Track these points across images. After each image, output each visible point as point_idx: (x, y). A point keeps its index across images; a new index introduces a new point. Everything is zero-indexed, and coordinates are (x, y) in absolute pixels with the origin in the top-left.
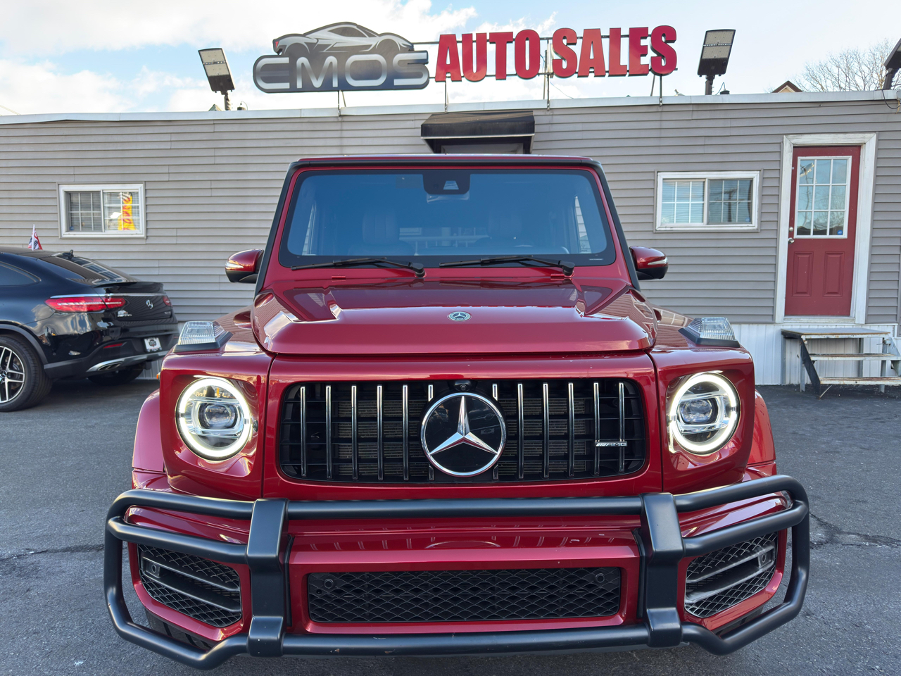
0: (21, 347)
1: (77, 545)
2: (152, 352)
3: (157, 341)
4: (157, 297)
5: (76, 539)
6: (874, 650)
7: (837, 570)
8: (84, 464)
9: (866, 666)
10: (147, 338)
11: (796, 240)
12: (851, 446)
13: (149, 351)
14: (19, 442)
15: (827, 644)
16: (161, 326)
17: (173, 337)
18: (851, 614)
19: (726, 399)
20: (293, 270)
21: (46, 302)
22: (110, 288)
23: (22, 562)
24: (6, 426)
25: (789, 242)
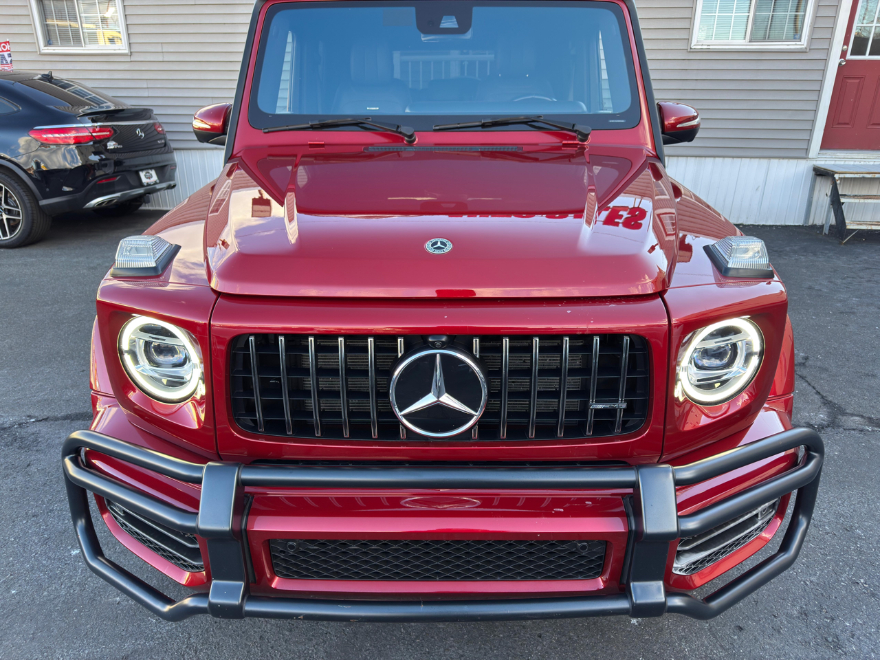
0: (12, 182)
1: (77, 411)
2: (148, 185)
3: (153, 172)
4: (148, 124)
5: (76, 405)
6: (862, 561)
7: (835, 461)
8: (86, 314)
9: (850, 579)
10: (142, 170)
11: (848, 62)
12: (868, 305)
13: (145, 184)
14: (22, 286)
15: (814, 551)
16: (157, 156)
17: (169, 169)
18: (843, 516)
19: (749, 344)
20: (265, 133)
21: (29, 133)
22: (95, 116)
23: (23, 431)
24: (10, 265)
25: (840, 64)
